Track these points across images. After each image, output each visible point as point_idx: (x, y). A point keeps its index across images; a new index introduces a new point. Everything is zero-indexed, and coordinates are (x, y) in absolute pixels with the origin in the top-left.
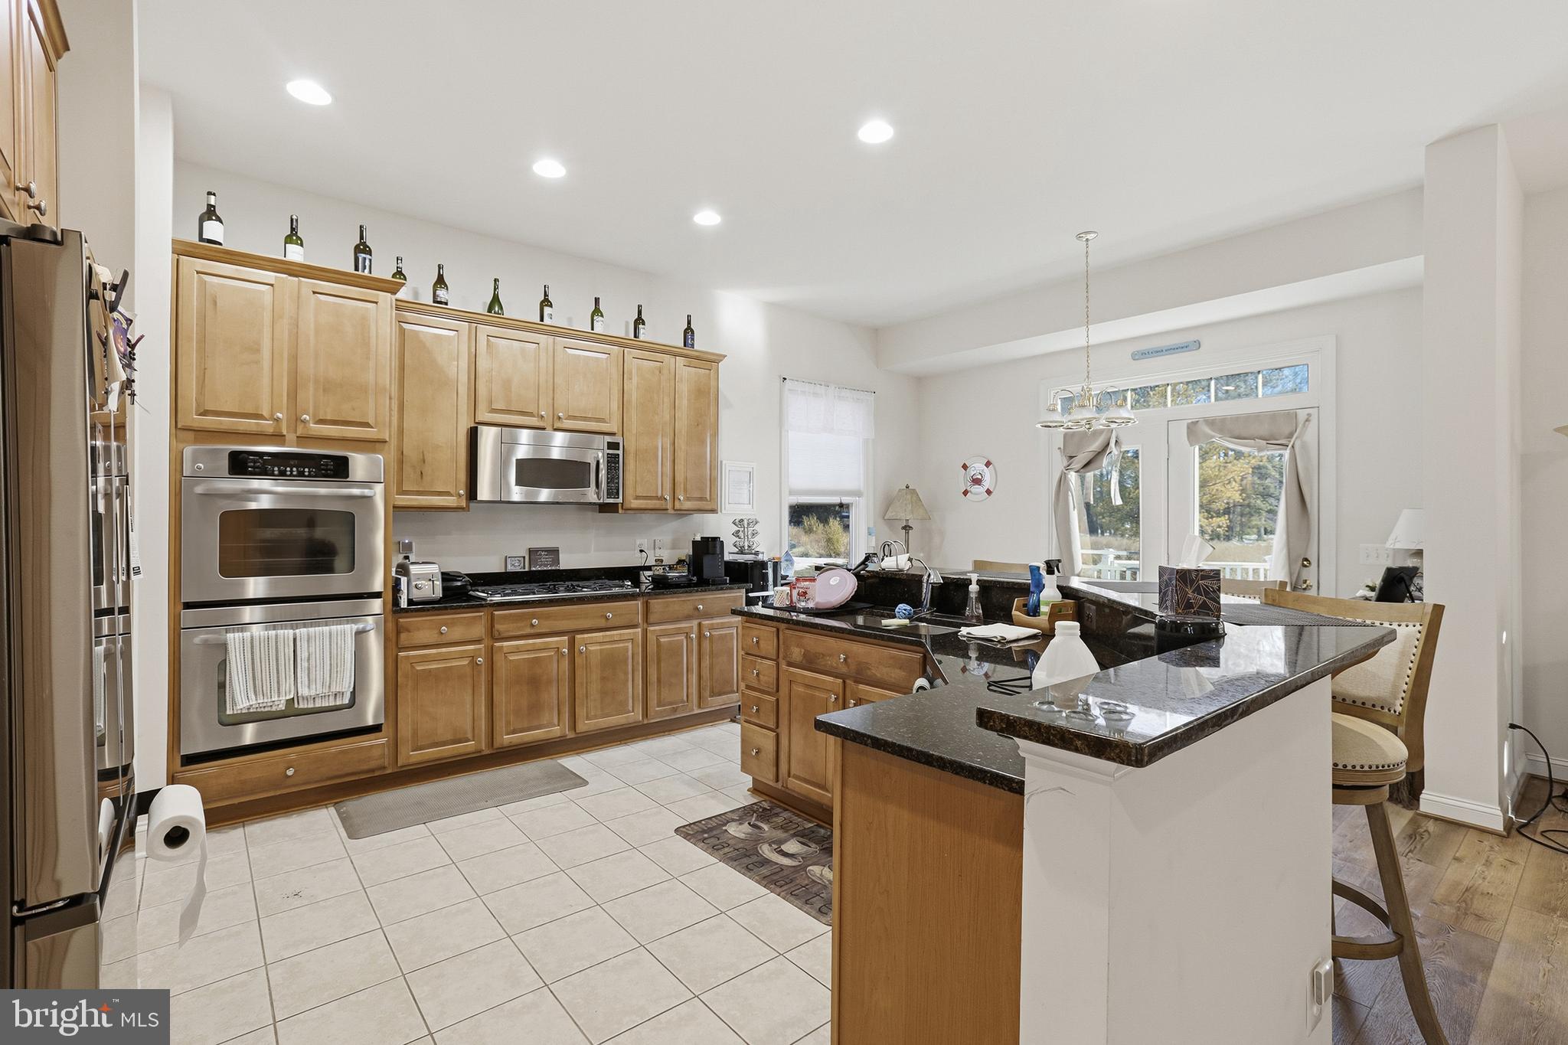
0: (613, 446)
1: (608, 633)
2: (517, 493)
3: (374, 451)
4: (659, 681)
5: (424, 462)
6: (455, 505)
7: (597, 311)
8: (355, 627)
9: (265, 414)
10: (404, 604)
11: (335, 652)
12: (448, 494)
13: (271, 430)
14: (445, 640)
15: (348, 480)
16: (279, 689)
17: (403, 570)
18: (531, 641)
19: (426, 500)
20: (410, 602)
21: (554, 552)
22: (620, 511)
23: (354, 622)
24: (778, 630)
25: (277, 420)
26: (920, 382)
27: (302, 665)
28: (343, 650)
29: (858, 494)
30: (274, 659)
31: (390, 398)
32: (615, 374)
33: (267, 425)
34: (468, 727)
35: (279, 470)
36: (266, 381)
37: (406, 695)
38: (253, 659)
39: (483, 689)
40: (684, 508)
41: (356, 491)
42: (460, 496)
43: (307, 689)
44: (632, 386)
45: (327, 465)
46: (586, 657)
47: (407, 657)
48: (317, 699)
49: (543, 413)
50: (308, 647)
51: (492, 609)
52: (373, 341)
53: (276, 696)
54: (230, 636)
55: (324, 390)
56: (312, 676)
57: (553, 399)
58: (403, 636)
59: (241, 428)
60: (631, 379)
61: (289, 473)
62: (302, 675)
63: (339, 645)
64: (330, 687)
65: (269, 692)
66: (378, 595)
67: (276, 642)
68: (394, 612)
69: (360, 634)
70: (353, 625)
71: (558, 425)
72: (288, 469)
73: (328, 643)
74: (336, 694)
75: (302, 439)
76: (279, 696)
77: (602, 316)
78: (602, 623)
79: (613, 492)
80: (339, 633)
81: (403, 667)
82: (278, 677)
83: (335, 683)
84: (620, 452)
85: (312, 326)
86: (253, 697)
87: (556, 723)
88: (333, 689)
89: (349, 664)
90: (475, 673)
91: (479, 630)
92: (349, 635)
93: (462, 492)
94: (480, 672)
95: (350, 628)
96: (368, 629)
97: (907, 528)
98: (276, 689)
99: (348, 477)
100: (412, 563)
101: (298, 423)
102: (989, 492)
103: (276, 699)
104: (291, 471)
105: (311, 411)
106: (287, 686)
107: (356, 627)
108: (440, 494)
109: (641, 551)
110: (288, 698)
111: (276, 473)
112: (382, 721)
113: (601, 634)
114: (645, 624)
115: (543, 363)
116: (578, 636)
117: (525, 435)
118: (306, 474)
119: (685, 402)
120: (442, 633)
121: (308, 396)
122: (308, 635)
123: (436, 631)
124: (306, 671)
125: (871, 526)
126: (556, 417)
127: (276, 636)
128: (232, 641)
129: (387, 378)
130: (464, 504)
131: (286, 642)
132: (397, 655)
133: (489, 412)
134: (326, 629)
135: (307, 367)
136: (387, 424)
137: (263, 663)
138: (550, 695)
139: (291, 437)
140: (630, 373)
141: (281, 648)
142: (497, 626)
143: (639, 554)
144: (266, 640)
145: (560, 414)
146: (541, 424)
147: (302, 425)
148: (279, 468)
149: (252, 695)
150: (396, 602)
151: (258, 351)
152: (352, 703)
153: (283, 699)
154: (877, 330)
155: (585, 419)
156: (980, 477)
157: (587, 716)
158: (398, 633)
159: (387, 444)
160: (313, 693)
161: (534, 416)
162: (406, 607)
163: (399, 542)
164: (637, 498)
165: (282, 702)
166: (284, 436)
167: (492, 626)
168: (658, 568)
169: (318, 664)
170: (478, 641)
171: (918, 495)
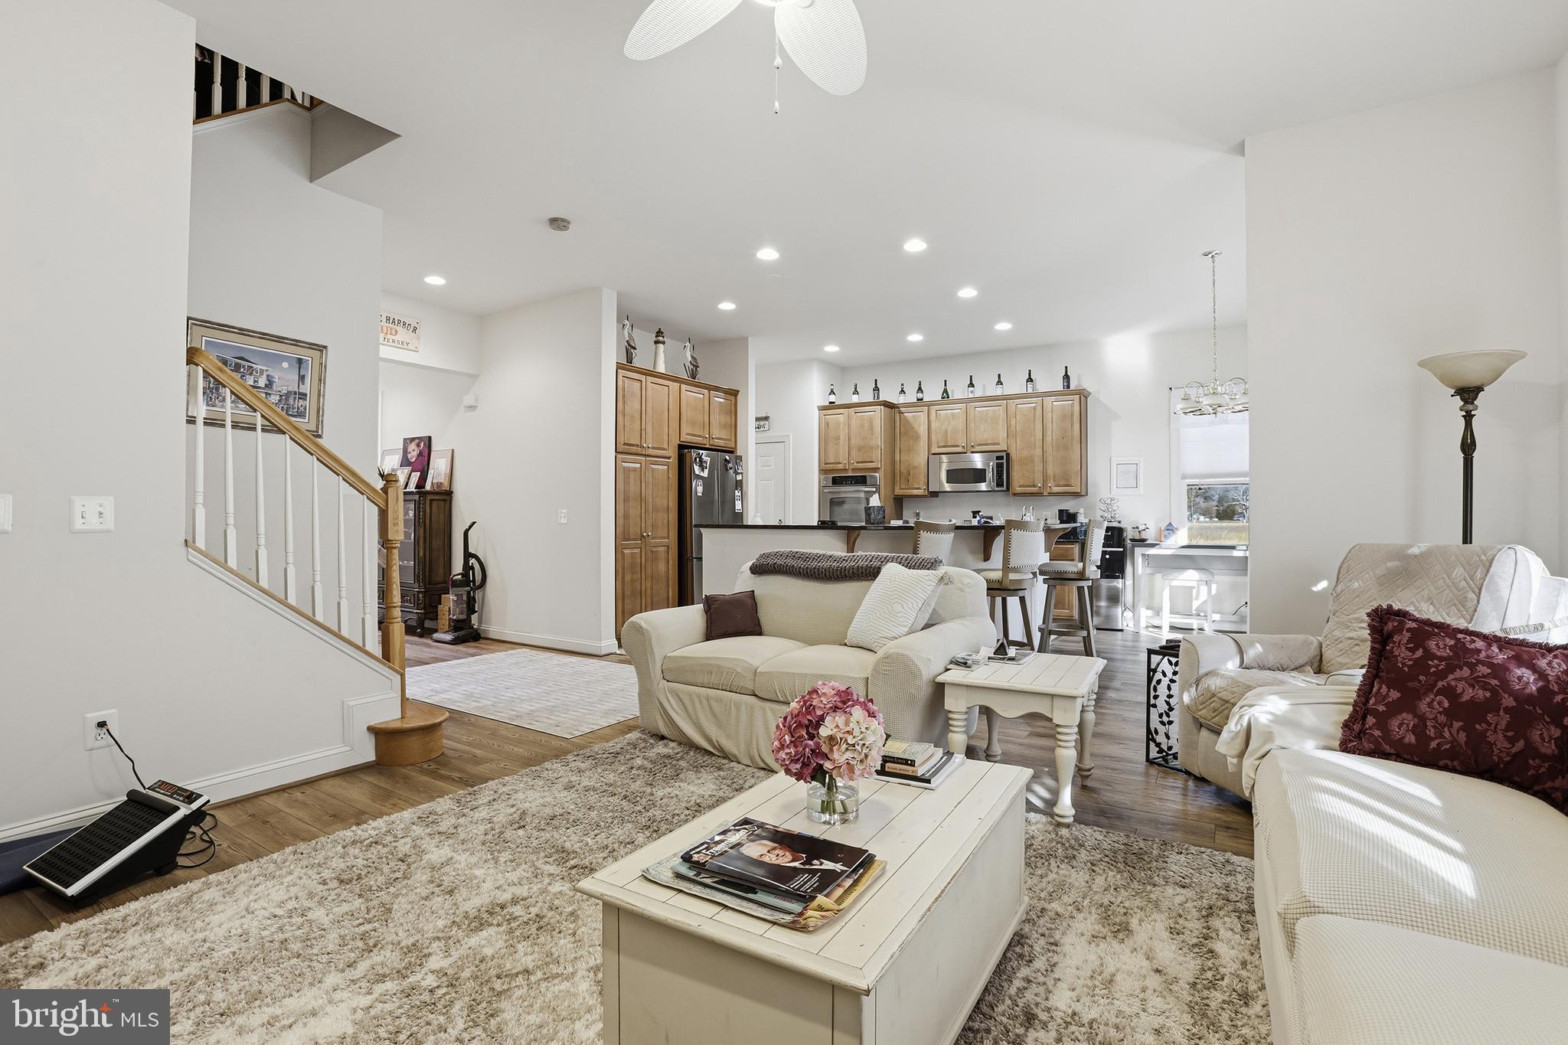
2: (947, 487)
5: (909, 474)
6: (922, 494)
9: (842, 461)
12: (920, 489)
19: (911, 491)
25: (845, 463)
31: (881, 449)
32: (1005, 417)
33: (842, 466)
40: (1053, 491)
42: (924, 489)
44: (1015, 421)
49: (963, 444)
52: (874, 427)
55: (858, 450)
57: (969, 437)
59: (835, 468)
60: (1015, 417)
71: (973, 450)
75: (853, 470)
79: (1000, 484)
84: (1004, 461)
101: (850, 464)
105: (857, 458)
108: (916, 489)
115: (963, 419)
119: (1054, 425)
126: (970, 446)
129: (880, 442)
130: (926, 493)
133: (937, 448)
136: (880, 461)
140: (1014, 414)
145: (973, 444)
146: (963, 451)
147: (852, 464)
151: (839, 439)
155: (987, 445)
159: (880, 469)
161: (960, 447)
164: (1020, 486)
166: (848, 469)
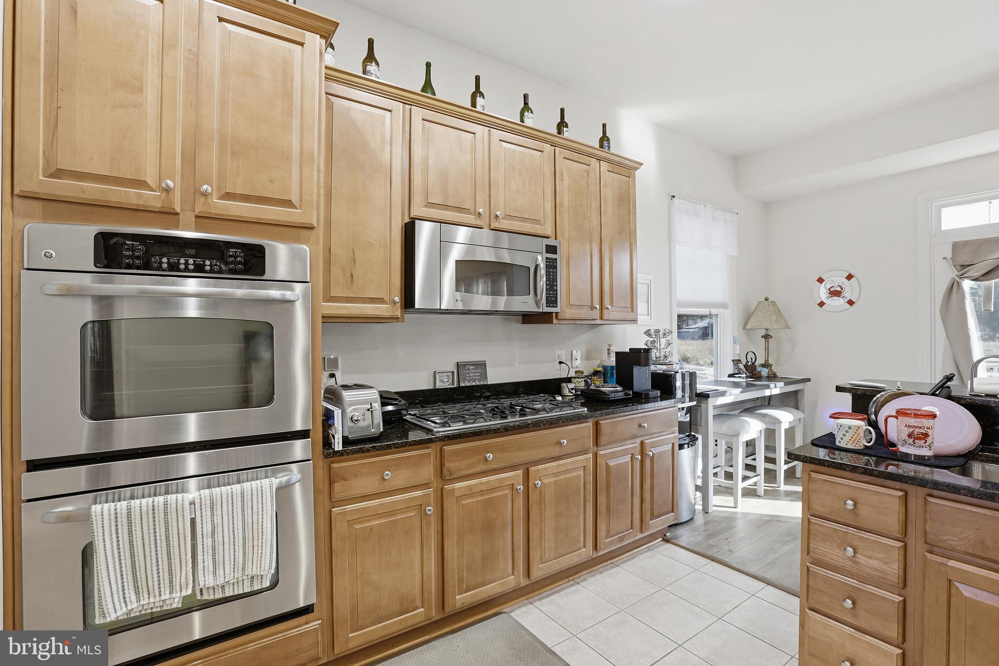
0: (551, 249)
1: (562, 462)
2: (457, 300)
3: (298, 240)
4: (608, 508)
5: (354, 262)
6: (388, 314)
7: (526, 107)
8: (275, 482)
9: (150, 181)
10: (338, 446)
11: (250, 520)
12: (380, 300)
13: (157, 205)
14: (388, 487)
15: (264, 278)
16: (171, 582)
17: (333, 396)
18: (484, 479)
19: (357, 308)
20: (346, 441)
21: (482, 365)
22: (555, 321)
23: (274, 474)
24: (906, 494)
25: (167, 190)
26: (767, 206)
27: (205, 542)
28: (260, 517)
29: (724, 306)
30: (164, 538)
31: (319, 171)
32: (549, 174)
33: (152, 199)
34: (417, 592)
35: (168, 263)
36: (151, 135)
37: (341, 563)
38: (131, 542)
39: (433, 544)
41: (275, 293)
42: (395, 303)
43: (211, 577)
44: (563, 187)
45: (236, 257)
46: (540, 491)
47: (343, 513)
48: (226, 588)
49: (481, 210)
50: (212, 516)
51: (439, 444)
52: (297, 94)
53: (168, 592)
54: (96, 509)
55: (233, 153)
56: (219, 558)
57: (490, 197)
58: (337, 487)
59: (114, 199)
60: (563, 180)
61: (182, 267)
62: (205, 559)
63: (255, 510)
64: (243, 569)
65: (156, 587)
66: (304, 434)
67: (166, 514)
68: (327, 456)
69: (283, 493)
70: (273, 479)
71: (494, 225)
72: (182, 261)
73: (239, 509)
74: (252, 578)
75: (203, 220)
76: (171, 593)
77: (532, 112)
78: (556, 451)
79: (552, 300)
80: (255, 493)
81: (339, 527)
82: (170, 564)
83: (250, 563)
84: (559, 257)
85: (217, 65)
86: (133, 597)
87: (511, 574)
88: (249, 572)
89: (269, 536)
90: (424, 525)
91: (427, 471)
92: (269, 495)
93: (397, 299)
94: (429, 523)
95: (268, 484)
96: (293, 481)
97: (767, 337)
98: (167, 581)
99: (263, 272)
100: (346, 387)
101: (197, 196)
102: (851, 303)
103: (167, 596)
104: (186, 264)
105: (215, 181)
106: (183, 574)
107: (278, 480)
108: (373, 300)
109: (561, 363)
110: (184, 594)
111: (165, 266)
112: (313, 600)
113: (555, 463)
114: (595, 448)
115: (479, 156)
116: (533, 469)
117: (462, 234)
118: (208, 268)
119: (610, 208)
120: (384, 479)
121: (210, 159)
122: (212, 500)
123: (378, 477)
124: (210, 551)
125: (736, 335)
126: (493, 217)
127: (166, 504)
128: (99, 517)
129: (315, 144)
130: (398, 313)
131: (180, 512)
132: (331, 511)
133: (426, 206)
134: (237, 487)
135: (212, 119)
136: (315, 205)
137: (147, 548)
138: (504, 541)
139: (188, 217)
140: (562, 174)
141: (173, 523)
142: (448, 465)
143: (558, 366)
144: (151, 512)
145: (498, 213)
146: (478, 222)
147: (203, 199)
148: (168, 259)
149: (131, 595)
150: (327, 443)
151: (140, 90)
152: (274, 584)
153: (177, 595)
154: (736, 158)
155: (524, 220)
156: (840, 290)
157: (541, 559)
158: (331, 483)
159: (314, 231)
160: (220, 581)
161: (471, 214)
162: (341, 448)
163: (325, 358)
164: (570, 307)
165: (176, 600)
166: (178, 214)
167: (442, 465)
168: (580, 380)
169: (226, 540)
170: (426, 485)
171: (778, 307)
